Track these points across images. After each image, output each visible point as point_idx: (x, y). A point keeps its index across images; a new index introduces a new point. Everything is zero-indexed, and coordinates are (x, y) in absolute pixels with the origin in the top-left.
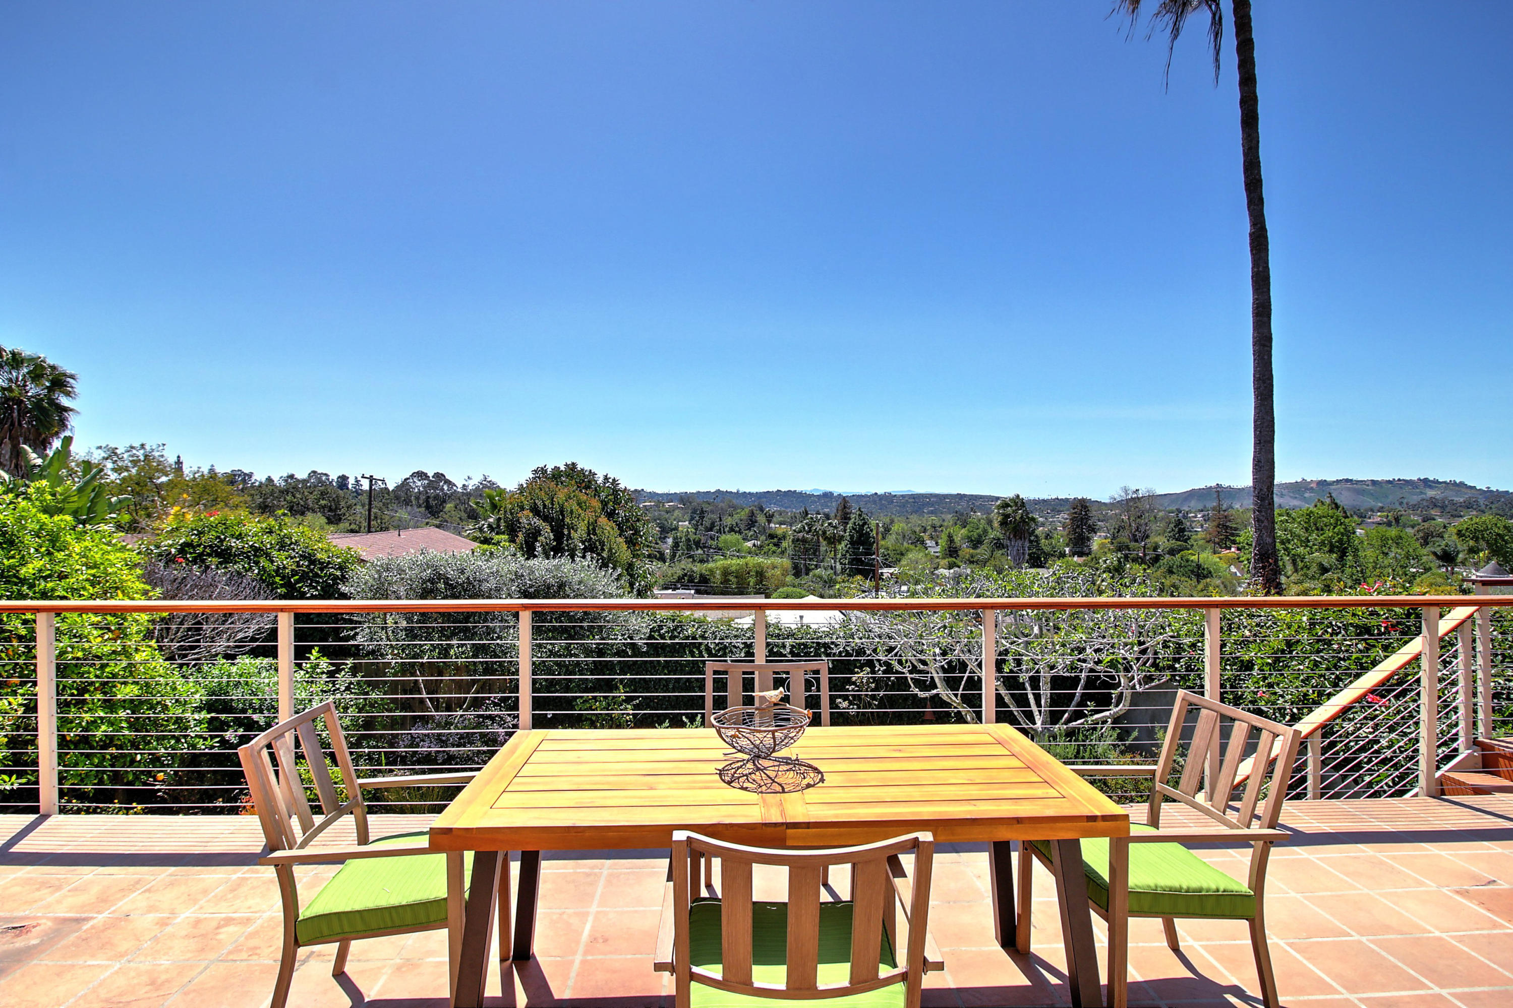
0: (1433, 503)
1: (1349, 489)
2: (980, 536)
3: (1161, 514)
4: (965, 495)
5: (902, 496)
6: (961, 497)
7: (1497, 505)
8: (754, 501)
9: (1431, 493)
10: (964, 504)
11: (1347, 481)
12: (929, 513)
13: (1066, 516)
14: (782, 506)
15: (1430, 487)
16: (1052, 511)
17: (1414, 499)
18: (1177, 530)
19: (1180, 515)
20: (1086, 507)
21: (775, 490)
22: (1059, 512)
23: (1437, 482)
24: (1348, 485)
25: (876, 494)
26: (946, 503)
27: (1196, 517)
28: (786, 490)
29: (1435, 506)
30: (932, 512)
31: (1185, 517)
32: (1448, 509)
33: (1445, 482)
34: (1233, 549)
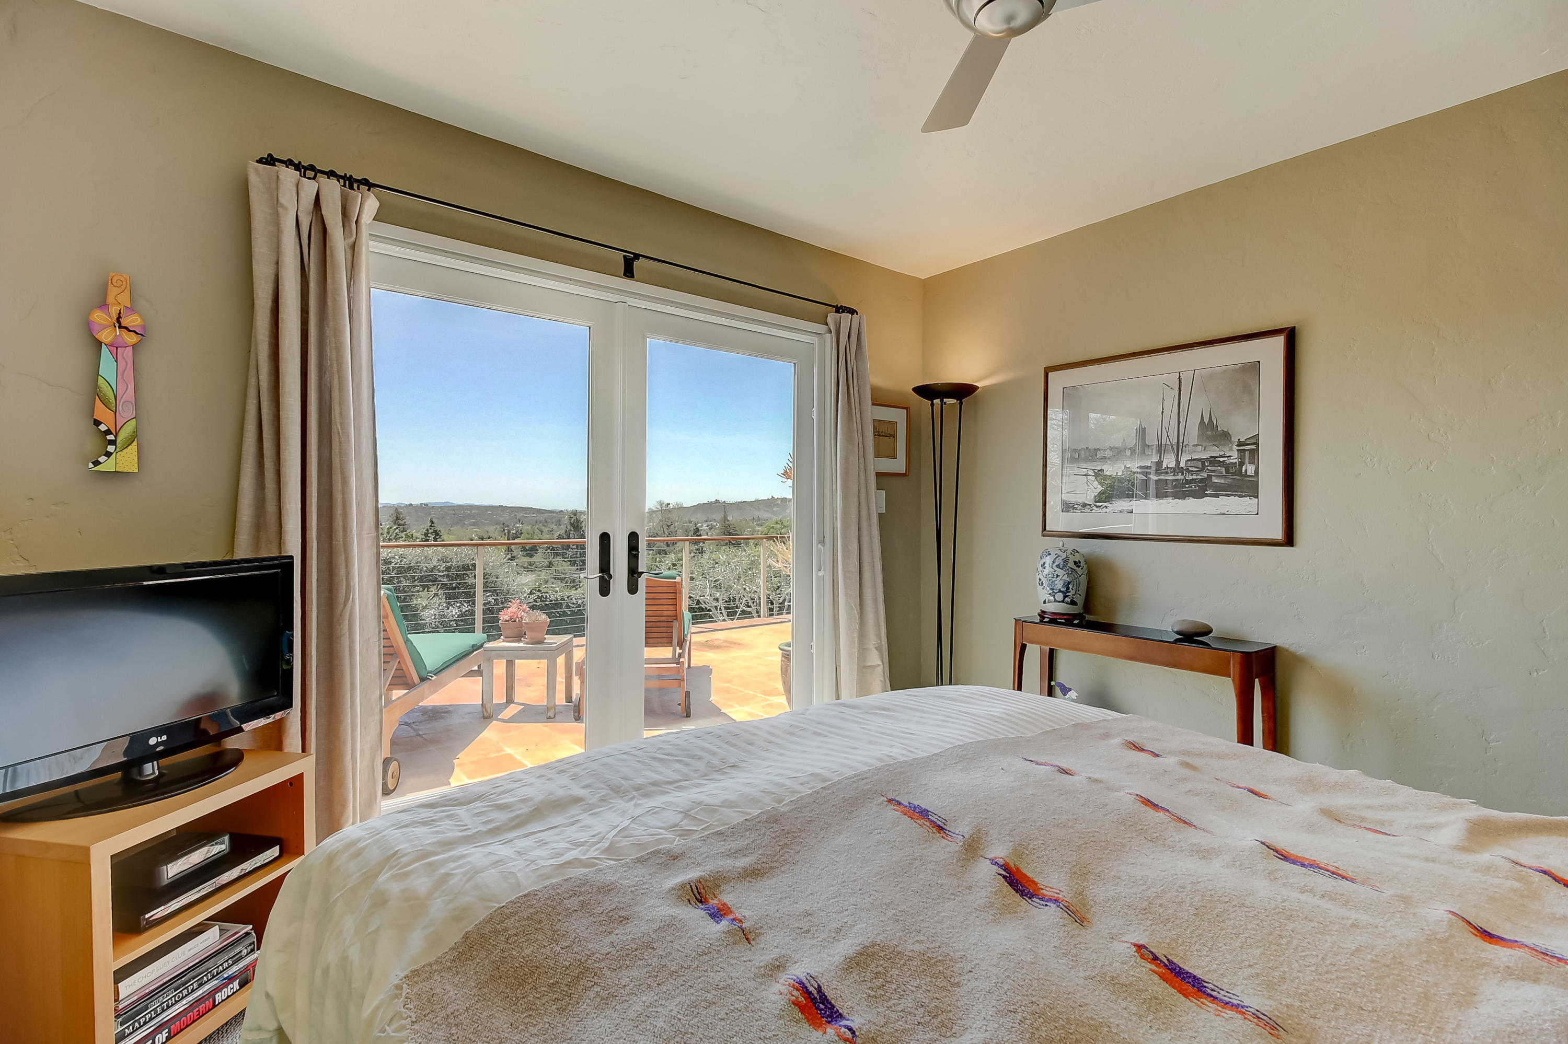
5: (441, 507)
6: (503, 509)
25: (411, 505)
27: (702, 526)
30: (474, 524)
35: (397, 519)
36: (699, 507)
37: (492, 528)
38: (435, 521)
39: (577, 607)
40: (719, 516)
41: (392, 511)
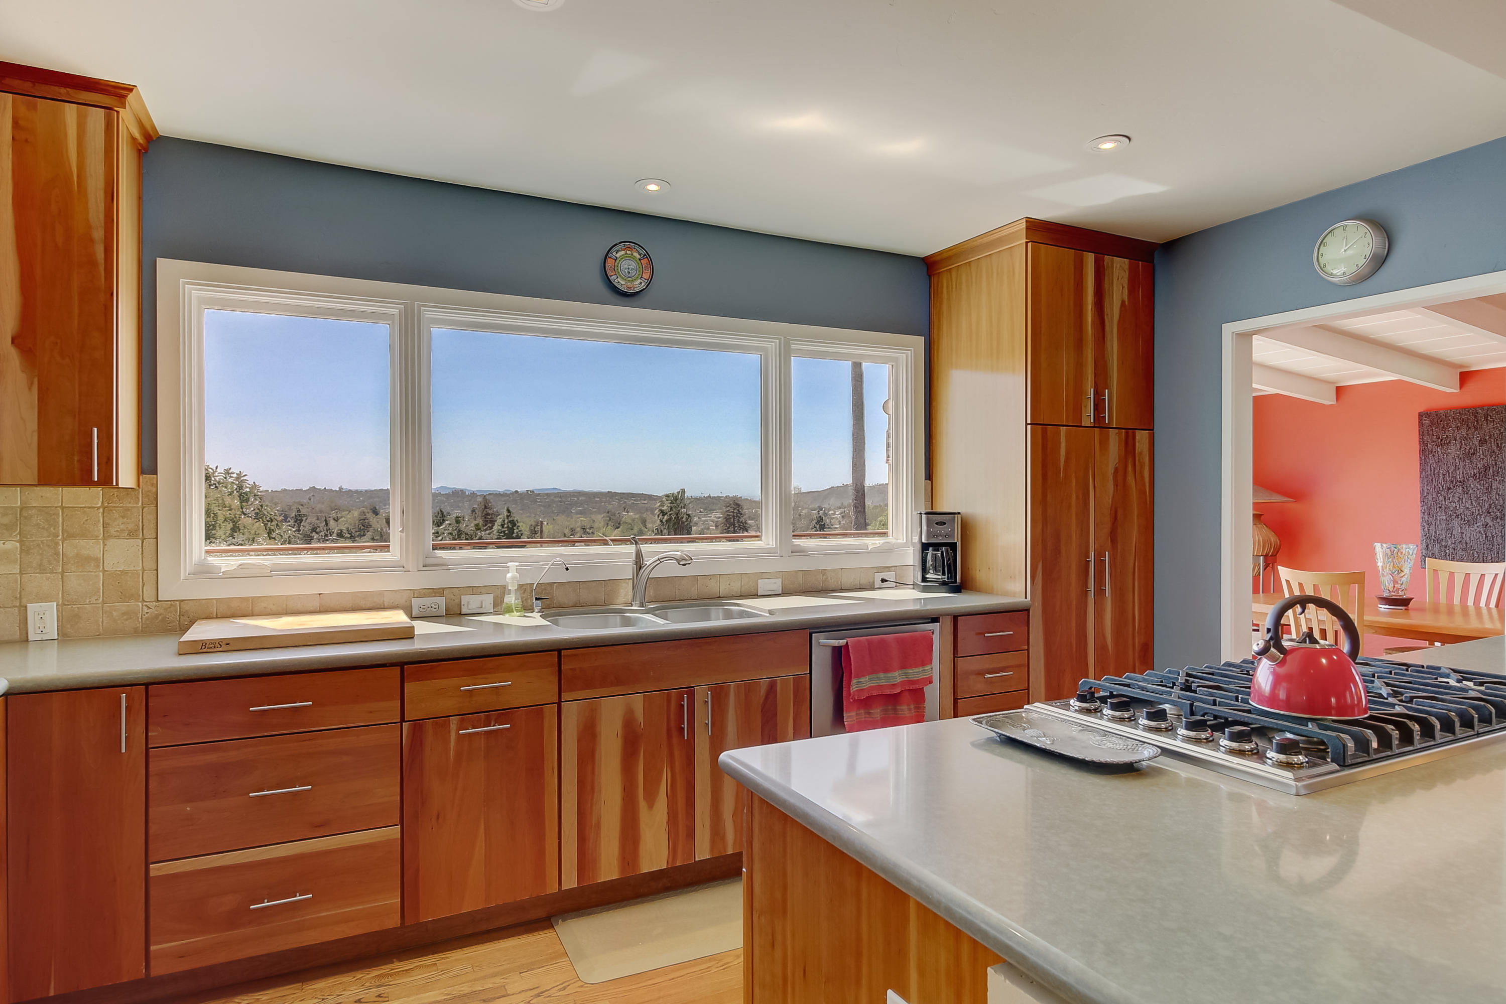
3: (805, 511)
8: (364, 501)
10: (615, 503)
12: (577, 513)
13: (719, 515)
16: (705, 509)
18: (818, 527)
19: (821, 512)
20: (738, 505)
22: (712, 510)
26: (596, 502)
31: (826, 514)
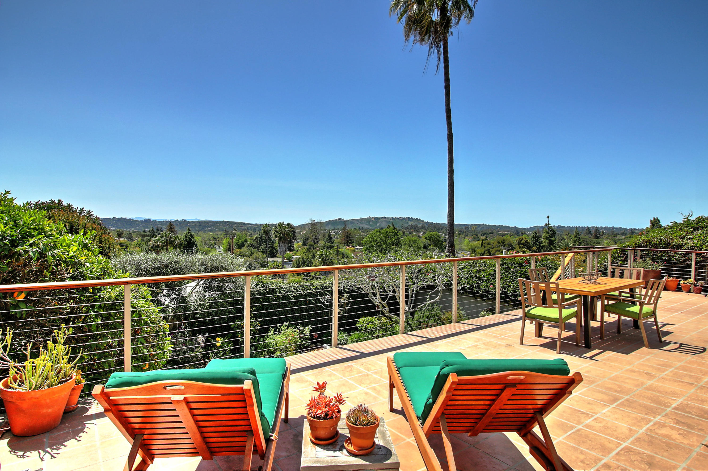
0: (412, 227)
1: (385, 221)
2: (243, 243)
4: (227, 222)
5: (193, 222)
6: (225, 223)
7: (431, 228)
9: (411, 223)
10: (227, 226)
11: (384, 218)
14: (117, 227)
15: (410, 221)
17: (406, 225)
18: (329, 238)
21: (112, 217)
23: (412, 219)
24: (385, 219)
25: (177, 220)
27: (332, 232)
28: (120, 217)
29: (412, 228)
30: (210, 231)
32: (416, 229)
33: (415, 219)
34: (350, 246)
35: (171, 228)
36: (330, 223)
37: (220, 233)
38: (190, 229)
39: (286, 293)
40: (341, 227)
41: (168, 224)
